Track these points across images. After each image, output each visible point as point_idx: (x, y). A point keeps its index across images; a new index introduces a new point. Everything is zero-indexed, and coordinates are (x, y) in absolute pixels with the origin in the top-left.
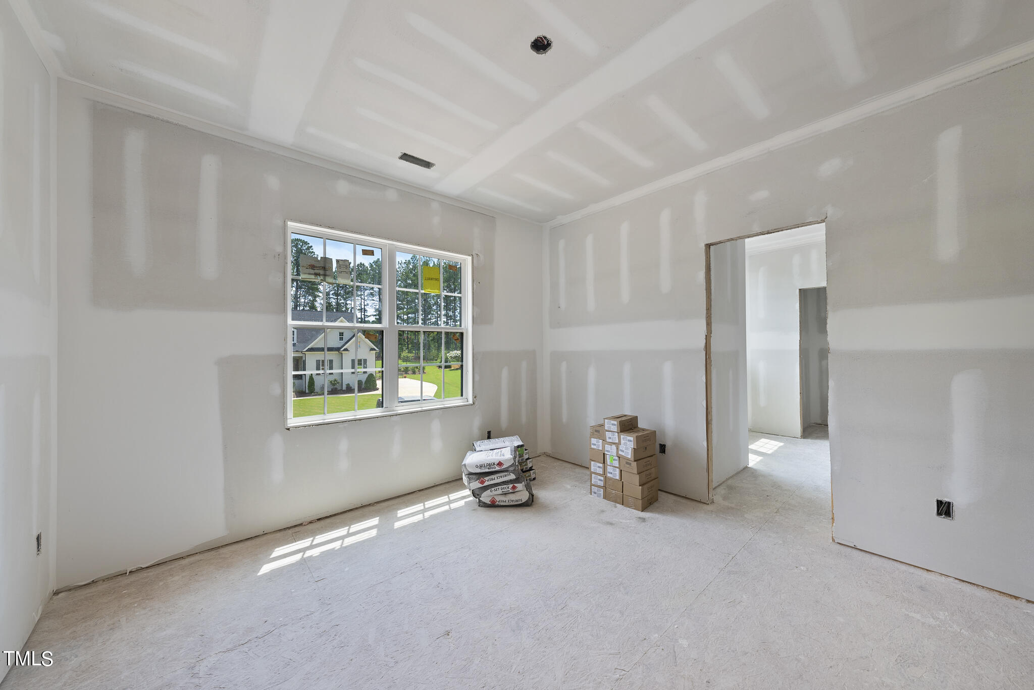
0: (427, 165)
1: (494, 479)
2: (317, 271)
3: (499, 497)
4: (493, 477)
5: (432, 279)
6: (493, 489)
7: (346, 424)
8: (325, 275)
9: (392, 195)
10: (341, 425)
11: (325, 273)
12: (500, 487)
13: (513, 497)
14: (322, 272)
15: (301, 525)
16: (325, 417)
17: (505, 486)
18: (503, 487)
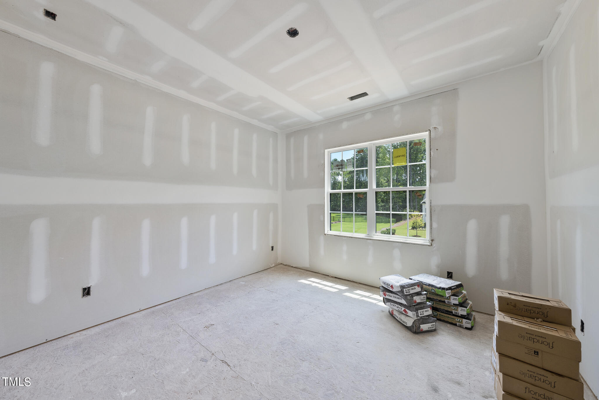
0: (365, 94)
1: (391, 297)
2: (339, 167)
3: (396, 312)
4: (391, 294)
5: (399, 156)
6: (392, 304)
7: (346, 238)
8: (342, 168)
9: (368, 116)
10: (344, 238)
11: (342, 167)
12: (397, 305)
13: (403, 318)
14: (341, 167)
15: (328, 276)
16: (341, 233)
17: (400, 306)
18: (398, 306)
